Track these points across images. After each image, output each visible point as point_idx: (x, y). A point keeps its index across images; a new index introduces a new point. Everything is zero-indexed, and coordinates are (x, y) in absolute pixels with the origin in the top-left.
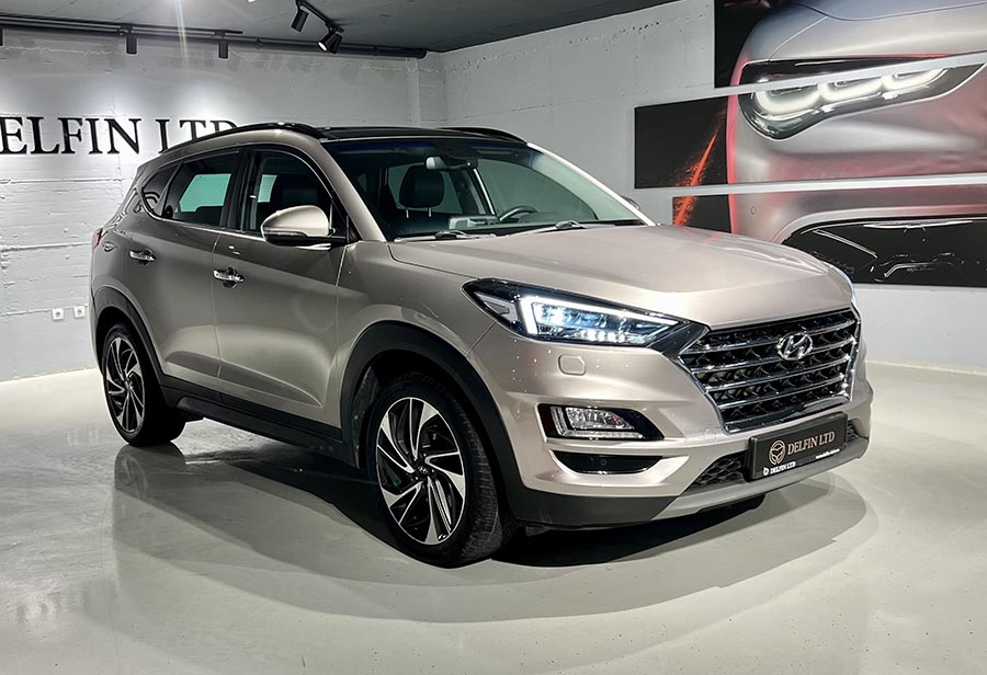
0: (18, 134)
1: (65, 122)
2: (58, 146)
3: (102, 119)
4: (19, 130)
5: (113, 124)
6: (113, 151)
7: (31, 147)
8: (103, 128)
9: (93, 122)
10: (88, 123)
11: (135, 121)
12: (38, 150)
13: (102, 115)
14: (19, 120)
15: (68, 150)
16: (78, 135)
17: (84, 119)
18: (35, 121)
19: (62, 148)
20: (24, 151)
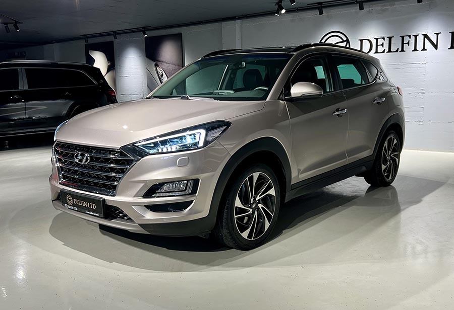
0: (382, 45)
1: (403, 37)
2: (398, 49)
3: (420, 35)
4: (383, 43)
5: (426, 36)
6: (424, 49)
7: (387, 50)
8: (420, 39)
9: (416, 36)
10: (414, 37)
11: (437, 34)
12: (390, 51)
13: (420, 33)
14: (384, 38)
15: (403, 50)
16: (408, 43)
17: (412, 36)
18: (390, 38)
19: (400, 50)
20: (384, 52)
